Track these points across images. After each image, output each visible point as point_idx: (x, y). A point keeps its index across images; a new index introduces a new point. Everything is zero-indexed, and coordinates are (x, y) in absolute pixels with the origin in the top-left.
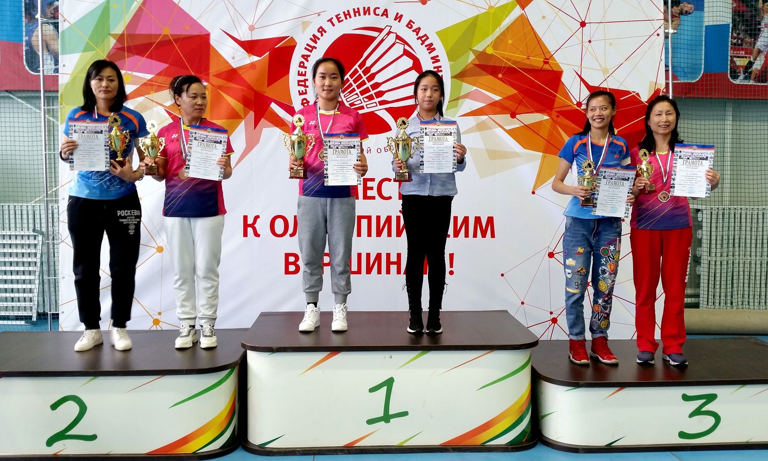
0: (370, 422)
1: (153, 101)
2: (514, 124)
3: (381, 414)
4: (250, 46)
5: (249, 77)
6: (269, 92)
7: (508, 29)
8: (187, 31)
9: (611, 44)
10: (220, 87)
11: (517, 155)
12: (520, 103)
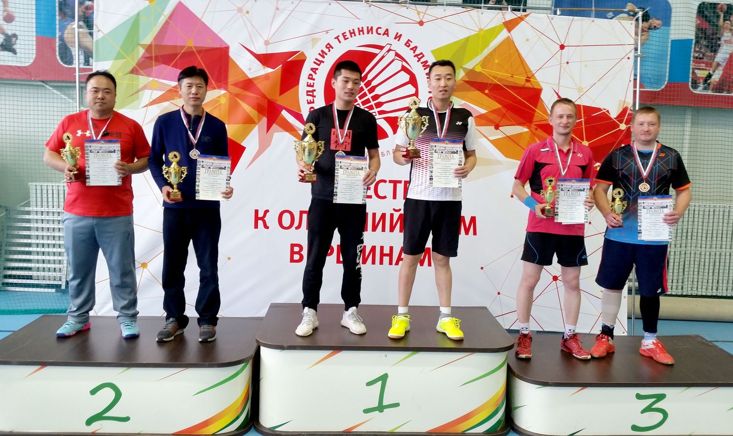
0: (366, 411)
2: (497, 135)
3: (376, 405)
4: (265, 59)
5: (262, 86)
6: (281, 100)
7: (495, 50)
8: (209, 44)
9: (586, 66)
10: (237, 95)
11: (499, 162)
12: (504, 116)
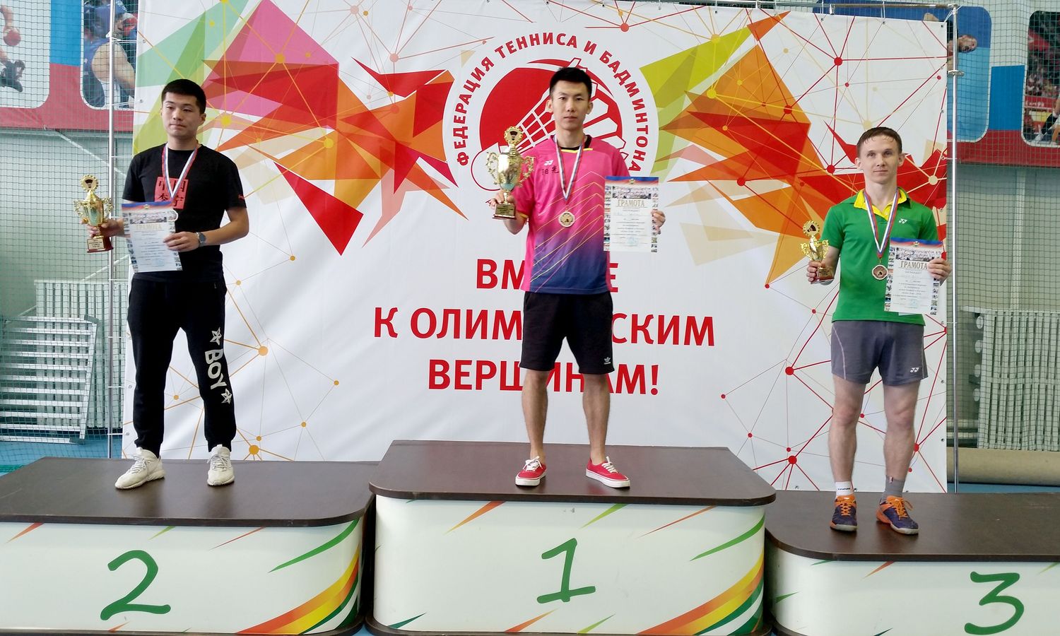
0: (542, 599)
1: (260, 152)
2: (743, 193)
3: (557, 588)
4: (391, 82)
5: (386, 122)
6: (415, 143)
7: (737, 66)
8: (308, 59)
9: (875, 89)
10: (350, 136)
11: (747, 235)
12: (751, 165)
